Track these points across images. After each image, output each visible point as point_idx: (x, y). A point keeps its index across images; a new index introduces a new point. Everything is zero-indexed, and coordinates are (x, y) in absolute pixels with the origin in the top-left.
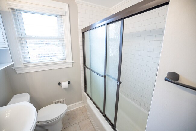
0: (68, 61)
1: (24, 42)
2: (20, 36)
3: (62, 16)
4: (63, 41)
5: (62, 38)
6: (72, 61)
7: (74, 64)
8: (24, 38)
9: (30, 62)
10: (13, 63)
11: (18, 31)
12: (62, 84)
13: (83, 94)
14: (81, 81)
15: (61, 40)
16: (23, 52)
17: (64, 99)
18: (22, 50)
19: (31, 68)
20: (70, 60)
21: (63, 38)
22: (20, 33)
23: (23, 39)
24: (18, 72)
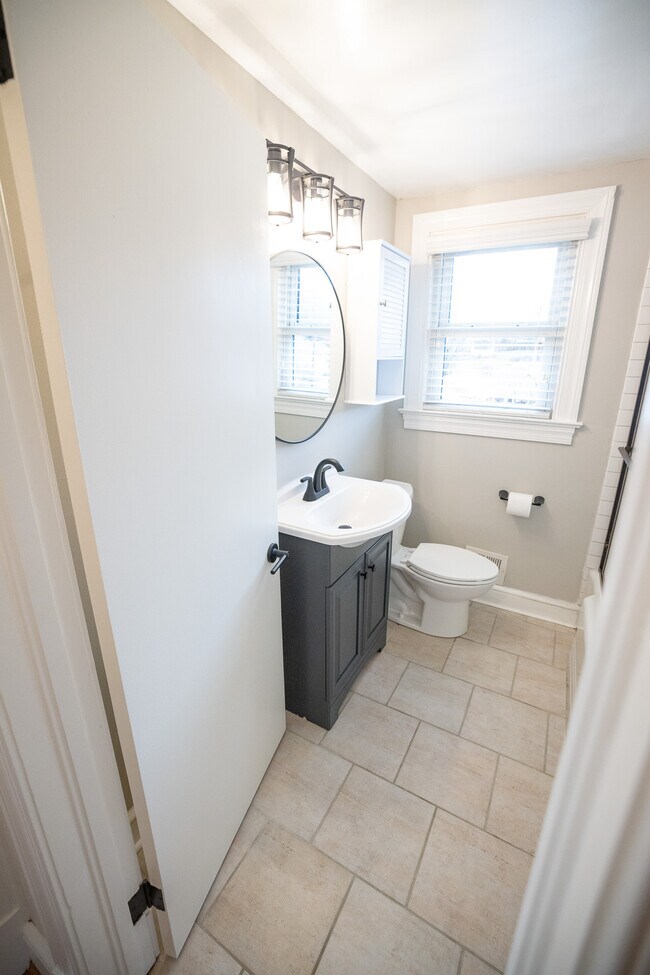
0: (556, 419)
1: (439, 344)
2: (436, 327)
3: (579, 243)
4: (561, 339)
5: (557, 329)
6: (574, 421)
7: (580, 434)
8: (442, 331)
9: (440, 401)
10: (403, 397)
11: (434, 305)
12: (512, 496)
13: (589, 576)
14: (594, 516)
15: (554, 334)
16: (429, 381)
17: (505, 559)
18: (431, 365)
19: (438, 419)
20: (568, 416)
21: (562, 329)
22: (437, 311)
23: (439, 335)
24: (407, 425)
